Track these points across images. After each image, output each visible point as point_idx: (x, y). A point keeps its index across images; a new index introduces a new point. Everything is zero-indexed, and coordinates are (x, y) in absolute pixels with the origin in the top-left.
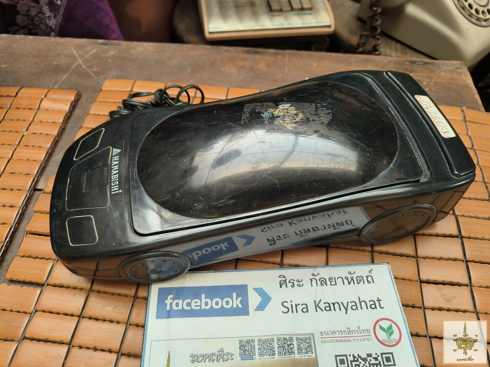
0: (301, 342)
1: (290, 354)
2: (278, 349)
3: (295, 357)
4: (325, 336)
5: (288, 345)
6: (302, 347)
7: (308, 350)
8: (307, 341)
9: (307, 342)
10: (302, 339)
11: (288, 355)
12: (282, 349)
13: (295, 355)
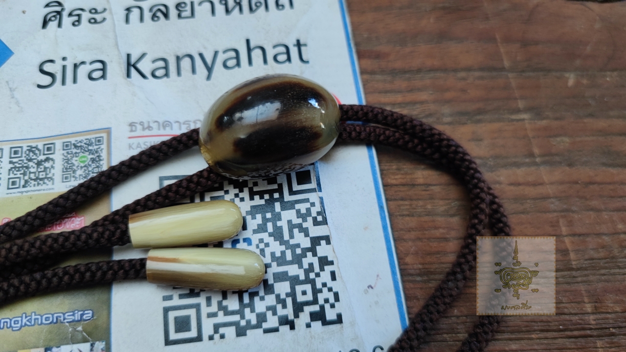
0: (76, 153)
1: (41, 182)
2: (9, 175)
3: (53, 189)
4: (139, 132)
5: (39, 164)
6: (76, 163)
7: (90, 169)
8: (90, 148)
9: (91, 150)
10: (79, 145)
11: (34, 185)
12: (21, 174)
13: (53, 184)
